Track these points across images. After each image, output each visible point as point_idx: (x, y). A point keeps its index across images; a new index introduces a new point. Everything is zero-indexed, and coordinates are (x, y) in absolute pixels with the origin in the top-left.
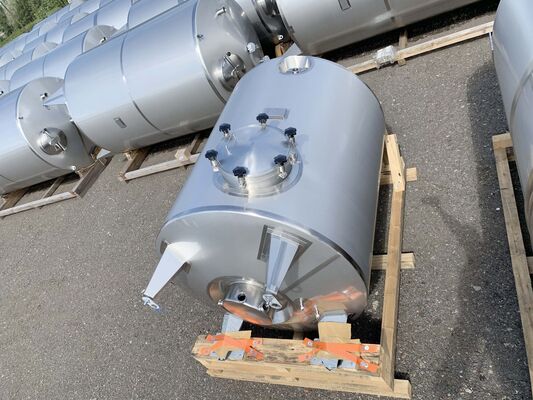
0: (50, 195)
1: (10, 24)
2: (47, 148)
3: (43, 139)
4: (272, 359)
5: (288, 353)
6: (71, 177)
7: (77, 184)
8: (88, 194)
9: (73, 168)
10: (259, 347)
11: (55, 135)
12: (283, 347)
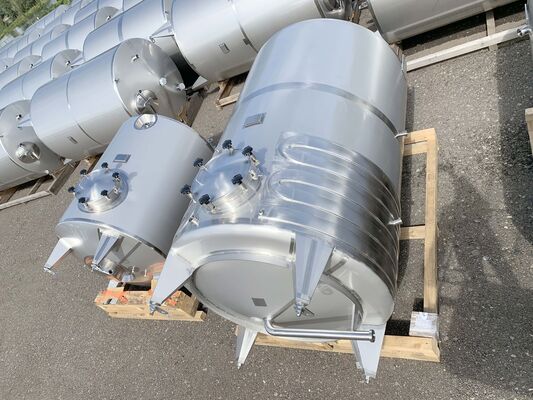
0: (33, 192)
1: (14, 9)
2: (23, 158)
3: (21, 151)
4: (131, 302)
5: (140, 298)
6: (47, 178)
7: (51, 185)
8: (60, 192)
9: (47, 172)
10: (127, 296)
11: (29, 147)
12: (138, 296)
